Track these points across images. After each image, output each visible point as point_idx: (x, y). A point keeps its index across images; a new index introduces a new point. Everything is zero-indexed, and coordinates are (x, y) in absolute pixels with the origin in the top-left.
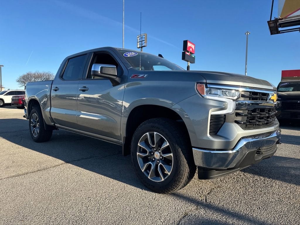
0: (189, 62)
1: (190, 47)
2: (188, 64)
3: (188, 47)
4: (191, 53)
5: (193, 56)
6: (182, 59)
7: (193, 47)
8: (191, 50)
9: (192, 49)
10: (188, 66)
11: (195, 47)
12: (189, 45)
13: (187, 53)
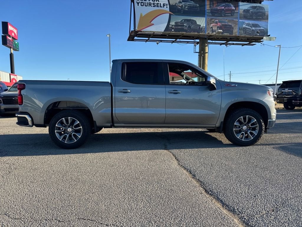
0: (12, 49)
1: (12, 31)
2: (11, 51)
3: (9, 30)
4: (13, 38)
5: (16, 42)
6: (2, 44)
7: (15, 31)
8: (13, 34)
9: (15, 34)
10: (11, 53)
11: (17, 32)
12: (10, 28)
13: (9, 38)
